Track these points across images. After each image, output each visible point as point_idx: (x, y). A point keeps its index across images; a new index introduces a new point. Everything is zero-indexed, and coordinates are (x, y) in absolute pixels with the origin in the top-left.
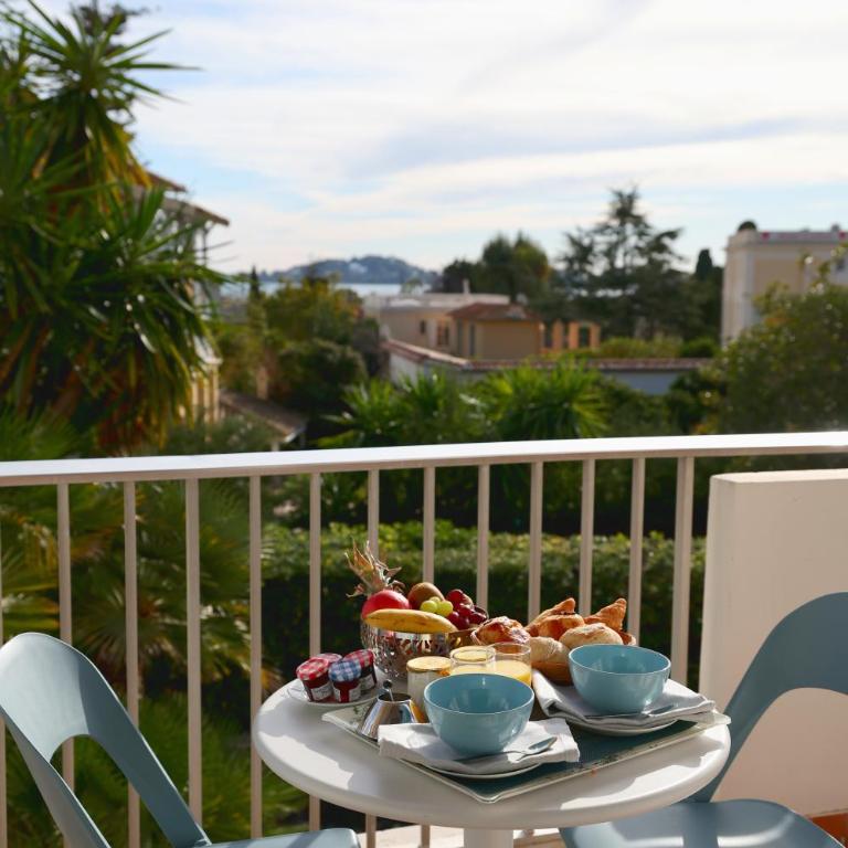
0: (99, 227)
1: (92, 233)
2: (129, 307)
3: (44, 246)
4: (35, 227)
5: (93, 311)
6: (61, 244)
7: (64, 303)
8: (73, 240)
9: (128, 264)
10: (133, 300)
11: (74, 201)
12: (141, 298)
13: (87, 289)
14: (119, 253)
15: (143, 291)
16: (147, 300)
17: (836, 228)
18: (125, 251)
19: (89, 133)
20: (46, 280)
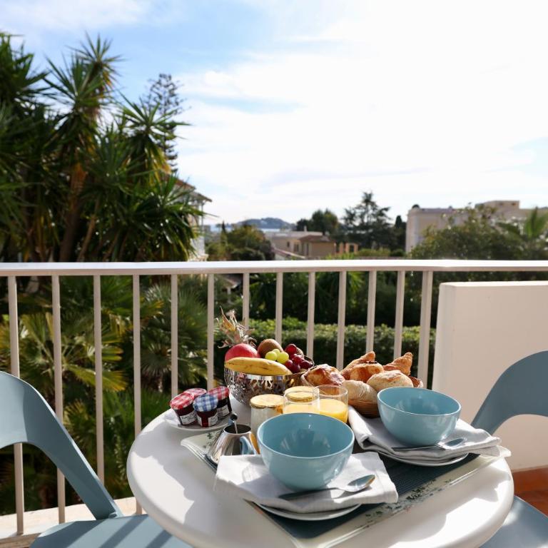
0: (150, 191)
1: (147, 194)
2: (162, 225)
3: (126, 197)
4: (121, 189)
5: (146, 225)
6: (132, 195)
7: (133, 222)
8: (137, 194)
9: (162, 206)
10: (164, 222)
11: (138, 178)
12: (167, 221)
13: (144, 216)
14: (158, 201)
15: (167, 218)
16: (170, 222)
17: (450, 207)
18: (161, 201)
19: (146, 150)
20: (126, 211)
